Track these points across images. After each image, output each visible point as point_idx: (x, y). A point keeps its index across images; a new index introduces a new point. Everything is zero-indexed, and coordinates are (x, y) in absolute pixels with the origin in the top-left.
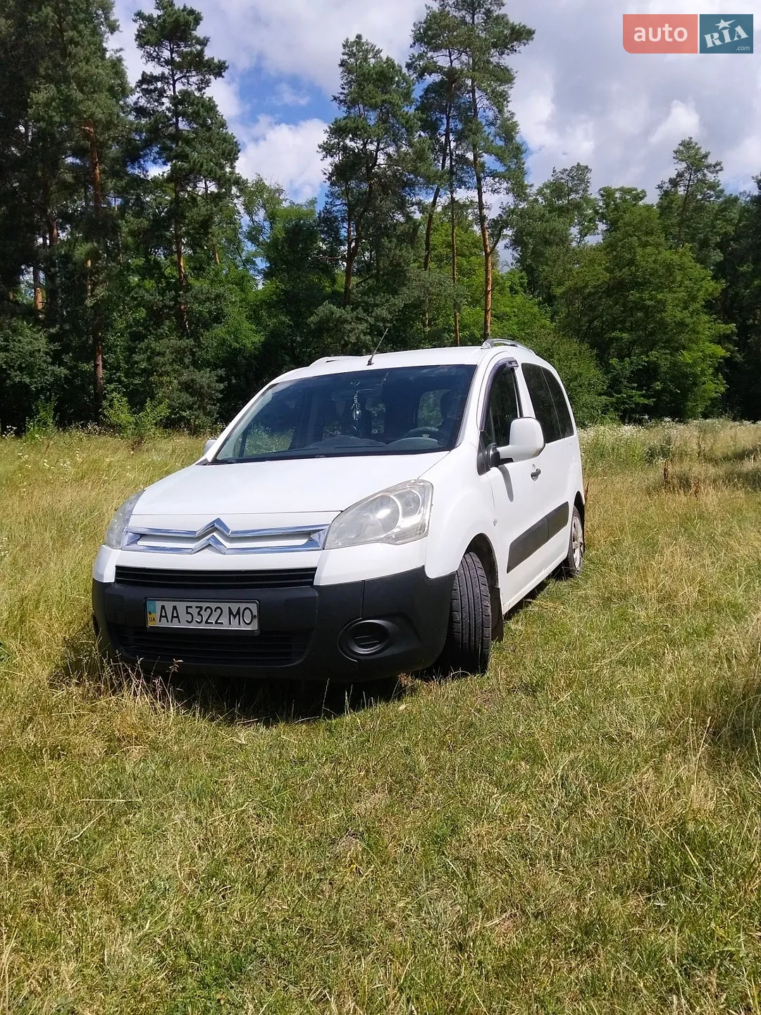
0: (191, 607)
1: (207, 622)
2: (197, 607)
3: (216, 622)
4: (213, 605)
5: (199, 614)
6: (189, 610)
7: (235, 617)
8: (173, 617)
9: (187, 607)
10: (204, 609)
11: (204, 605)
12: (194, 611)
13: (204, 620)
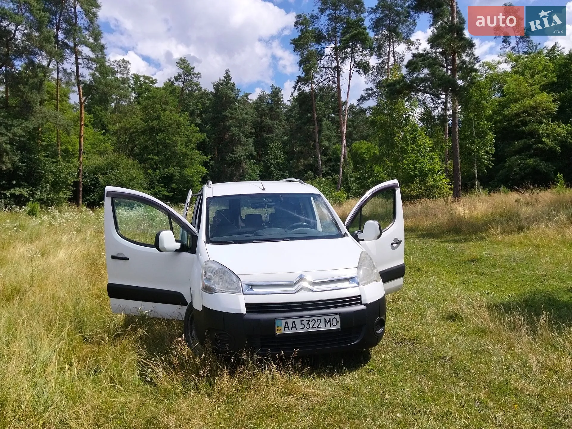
0: (304, 321)
1: (312, 328)
2: (307, 320)
3: (318, 327)
4: (316, 319)
5: (308, 324)
6: (302, 322)
7: (328, 323)
8: (292, 327)
9: (301, 321)
10: (311, 321)
11: (311, 319)
12: (305, 323)
13: (311, 326)
